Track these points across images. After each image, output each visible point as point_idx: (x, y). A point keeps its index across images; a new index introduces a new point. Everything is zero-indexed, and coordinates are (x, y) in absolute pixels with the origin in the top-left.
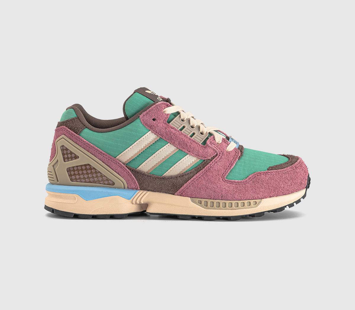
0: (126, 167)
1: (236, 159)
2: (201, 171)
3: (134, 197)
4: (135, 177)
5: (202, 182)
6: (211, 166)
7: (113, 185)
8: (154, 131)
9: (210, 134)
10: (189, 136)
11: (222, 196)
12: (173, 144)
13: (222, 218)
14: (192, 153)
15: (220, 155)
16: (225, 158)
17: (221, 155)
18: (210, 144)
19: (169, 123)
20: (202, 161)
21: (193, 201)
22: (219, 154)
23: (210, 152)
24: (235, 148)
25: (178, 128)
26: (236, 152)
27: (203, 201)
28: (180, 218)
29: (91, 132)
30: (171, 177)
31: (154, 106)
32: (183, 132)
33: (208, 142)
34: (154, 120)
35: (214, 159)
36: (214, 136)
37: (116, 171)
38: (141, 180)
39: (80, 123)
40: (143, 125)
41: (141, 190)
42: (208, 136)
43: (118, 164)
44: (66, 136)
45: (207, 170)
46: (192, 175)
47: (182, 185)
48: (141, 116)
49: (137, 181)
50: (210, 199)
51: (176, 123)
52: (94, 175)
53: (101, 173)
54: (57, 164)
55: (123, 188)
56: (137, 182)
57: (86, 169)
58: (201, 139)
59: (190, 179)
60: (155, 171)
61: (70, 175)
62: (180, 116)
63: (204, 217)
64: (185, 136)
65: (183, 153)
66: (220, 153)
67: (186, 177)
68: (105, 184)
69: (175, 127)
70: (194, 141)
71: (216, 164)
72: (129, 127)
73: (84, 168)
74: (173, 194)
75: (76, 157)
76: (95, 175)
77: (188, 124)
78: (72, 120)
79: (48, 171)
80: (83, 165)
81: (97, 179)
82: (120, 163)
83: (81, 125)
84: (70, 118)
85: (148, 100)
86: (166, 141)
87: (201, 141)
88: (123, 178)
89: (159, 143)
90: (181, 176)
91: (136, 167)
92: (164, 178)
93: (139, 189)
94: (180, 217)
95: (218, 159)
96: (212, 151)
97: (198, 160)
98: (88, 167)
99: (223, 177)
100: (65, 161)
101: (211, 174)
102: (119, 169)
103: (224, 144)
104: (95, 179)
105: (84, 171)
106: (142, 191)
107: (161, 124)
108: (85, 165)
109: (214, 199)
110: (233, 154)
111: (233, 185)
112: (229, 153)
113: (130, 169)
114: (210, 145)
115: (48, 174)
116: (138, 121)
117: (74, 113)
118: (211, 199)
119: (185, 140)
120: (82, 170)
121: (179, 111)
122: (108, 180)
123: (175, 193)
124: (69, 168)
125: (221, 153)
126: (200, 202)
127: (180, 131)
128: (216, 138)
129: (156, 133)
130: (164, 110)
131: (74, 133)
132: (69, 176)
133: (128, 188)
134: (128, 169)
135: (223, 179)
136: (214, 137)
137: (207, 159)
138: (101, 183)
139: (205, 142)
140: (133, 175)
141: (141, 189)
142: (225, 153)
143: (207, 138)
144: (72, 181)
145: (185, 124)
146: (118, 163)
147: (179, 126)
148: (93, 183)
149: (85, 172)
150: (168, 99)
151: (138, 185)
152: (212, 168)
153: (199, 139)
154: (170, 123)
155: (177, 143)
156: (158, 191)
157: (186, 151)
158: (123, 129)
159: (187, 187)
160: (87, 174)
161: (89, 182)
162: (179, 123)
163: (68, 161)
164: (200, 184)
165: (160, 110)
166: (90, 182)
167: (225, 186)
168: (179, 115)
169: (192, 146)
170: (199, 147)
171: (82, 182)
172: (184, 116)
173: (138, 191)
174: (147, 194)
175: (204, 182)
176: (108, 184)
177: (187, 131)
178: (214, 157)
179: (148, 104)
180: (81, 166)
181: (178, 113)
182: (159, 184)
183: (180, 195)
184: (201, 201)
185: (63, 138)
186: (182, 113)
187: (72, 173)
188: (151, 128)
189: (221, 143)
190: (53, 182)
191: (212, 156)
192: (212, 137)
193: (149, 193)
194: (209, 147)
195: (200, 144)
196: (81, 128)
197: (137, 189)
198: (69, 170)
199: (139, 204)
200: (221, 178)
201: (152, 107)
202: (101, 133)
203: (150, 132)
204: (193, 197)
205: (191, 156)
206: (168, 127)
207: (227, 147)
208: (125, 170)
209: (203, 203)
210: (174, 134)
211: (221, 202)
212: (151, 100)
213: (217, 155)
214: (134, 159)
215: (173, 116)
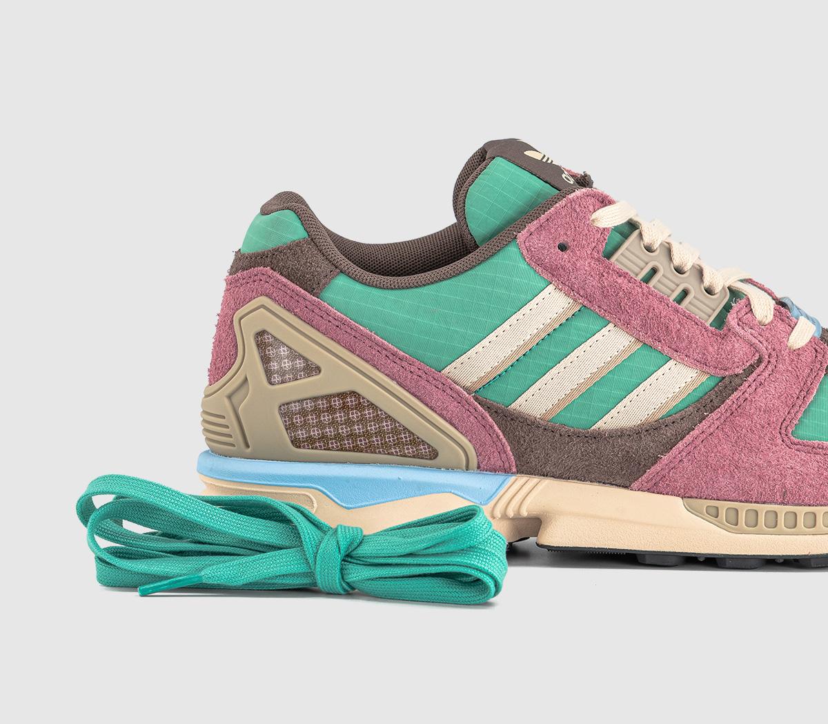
0: (476, 399)
1: (820, 372)
2: (716, 412)
3: (498, 497)
4: (503, 433)
5: (720, 448)
6: (747, 395)
7: (431, 459)
8: (565, 284)
9: (734, 294)
10: (671, 299)
11: (785, 493)
12: (626, 325)
13: (781, 561)
14: (684, 357)
15: (769, 362)
16: (788, 370)
17: (773, 360)
18: (738, 325)
19: (609, 256)
20: (718, 380)
21: (691, 509)
22: (767, 357)
23: (739, 353)
24: (813, 338)
25: (637, 275)
26: (816, 351)
27: (724, 506)
28: (647, 562)
29: (358, 287)
30: (621, 434)
31: (563, 202)
32: (654, 287)
33: (732, 319)
34: (563, 248)
35: (754, 375)
36: (748, 299)
37: (445, 412)
38: (525, 441)
39: (320, 257)
40: (529, 265)
41: (523, 473)
42: (730, 300)
43: (449, 391)
44: (275, 300)
45: (734, 410)
46: (685, 425)
47: (656, 460)
48: (522, 236)
49: (510, 443)
50: (747, 501)
51: (629, 258)
52: (371, 426)
53: (394, 420)
54: (243, 391)
55: (464, 468)
56: (509, 448)
57: (344, 407)
58: (709, 311)
59: (682, 439)
60: (569, 415)
61: (290, 427)
62: (641, 235)
63: (725, 558)
64: (661, 300)
65: (654, 354)
66: (770, 354)
67: (669, 432)
68: (405, 456)
69: (630, 273)
70: (689, 317)
71: (760, 390)
72: (481, 271)
73: (337, 403)
74: (626, 487)
75: (312, 369)
76: (373, 428)
77: (664, 259)
78: (293, 249)
79: (205, 412)
80: (334, 396)
81: (379, 438)
82: (457, 387)
83: (325, 266)
84: (284, 240)
85: (537, 184)
86: (603, 318)
87: (710, 316)
88: (466, 437)
89: (580, 323)
90: (652, 429)
91: (507, 402)
92: (598, 436)
93: (514, 470)
94: (647, 557)
95: (766, 374)
96: (746, 348)
97: (704, 378)
98: (350, 401)
99: (783, 430)
100: (271, 383)
101: (748, 422)
102: (453, 406)
103: (781, 326)
104: (346, 442)
105: (338, 415)
106: (522, 479)
107: (584, 263)
108: (342, 395)
109: (758, 503)
110: (808, 357)
111: (818, 457)
112: (798, 353)
113: (489, 409)
114: (738, 329)
115: (205, 421)
116: (512, 250)
117: (298, 224)
118: (751, 502)
119: (664, 314)
120: (331, 410)
121: (636, 219)
122: (416, 441)
123: (631, 483)
124: (287, 404)
125: (774, 353)
126: (713, 511)
127: (644, 285)
128: (756, 306)
129: (570, 289)
130: (594, 216)
131: (303, 291)
132: (287, 429)
133: (479, 467)
134: (482, 406)
135: (785, 439)
136: (750, 304)
137: (731, 372)
138: (392, 454)
139: (720, 321)
140: (496, 428)
141: (520, 471)
142: (785, 353)
143: (727, 308)
144: (297, 447)
145: (658, 260)
146: (448, 386)
147: (639, 267)
148: (367, 452)
149: (340, 417)
150: (586, 175)
151: (513, 457)
152: (749, 403)
153: (703, 309)
154: (613, 259)
155: (636, 322)
156: (576, 478)
157: (666, 350)
158: (461, 277)
159: (672, 465)
160: (349, 422)
161: (354, 451)
162: (637, 257)
163: (283, 382)
164: (713, 455)
165: (580, 215)
166: (356, 449)
167: (793, 461)
168: (636, 232)
169: (684, 333)
170: (706, 336)
171: (329, 449)
172: (653, 233)
173: (513, 478)
174: (540, 487)
175: (726, 448)
176: (414, 457)
177: (666, 284)
178: (752, 368)
179: (539, 195)
180: (328, 397)
181: (632, 226)
182: (579, 454)
183: (648, 490)
184: (717, 508)
185: (263, 306)
186: (645, 227)
187: (298, 420)
188: (554, 274)
189: (772, 322)
190: (232, 448)
191: (748, 364)
192: (743, 302)
193: (547, 482)
194: (736, 334)
195: (708, 324)
196: (324, 274)
197: (507, 471)
198: (286, 411)
199: (513, 519)
200: (779, 436)
201: (557, 205)
202: (390, 292)
203: (551, 287)
204: (691, 497)
205: (680, 366)
206: (608, 273)
207: (789, 335)
208: (473, 411)
209: (723, 513)
210: (628, 294)
211: (782, 510)
212: (546, 182)
213: (760, 361)
214: (500, 376)
215: (618, 237)
